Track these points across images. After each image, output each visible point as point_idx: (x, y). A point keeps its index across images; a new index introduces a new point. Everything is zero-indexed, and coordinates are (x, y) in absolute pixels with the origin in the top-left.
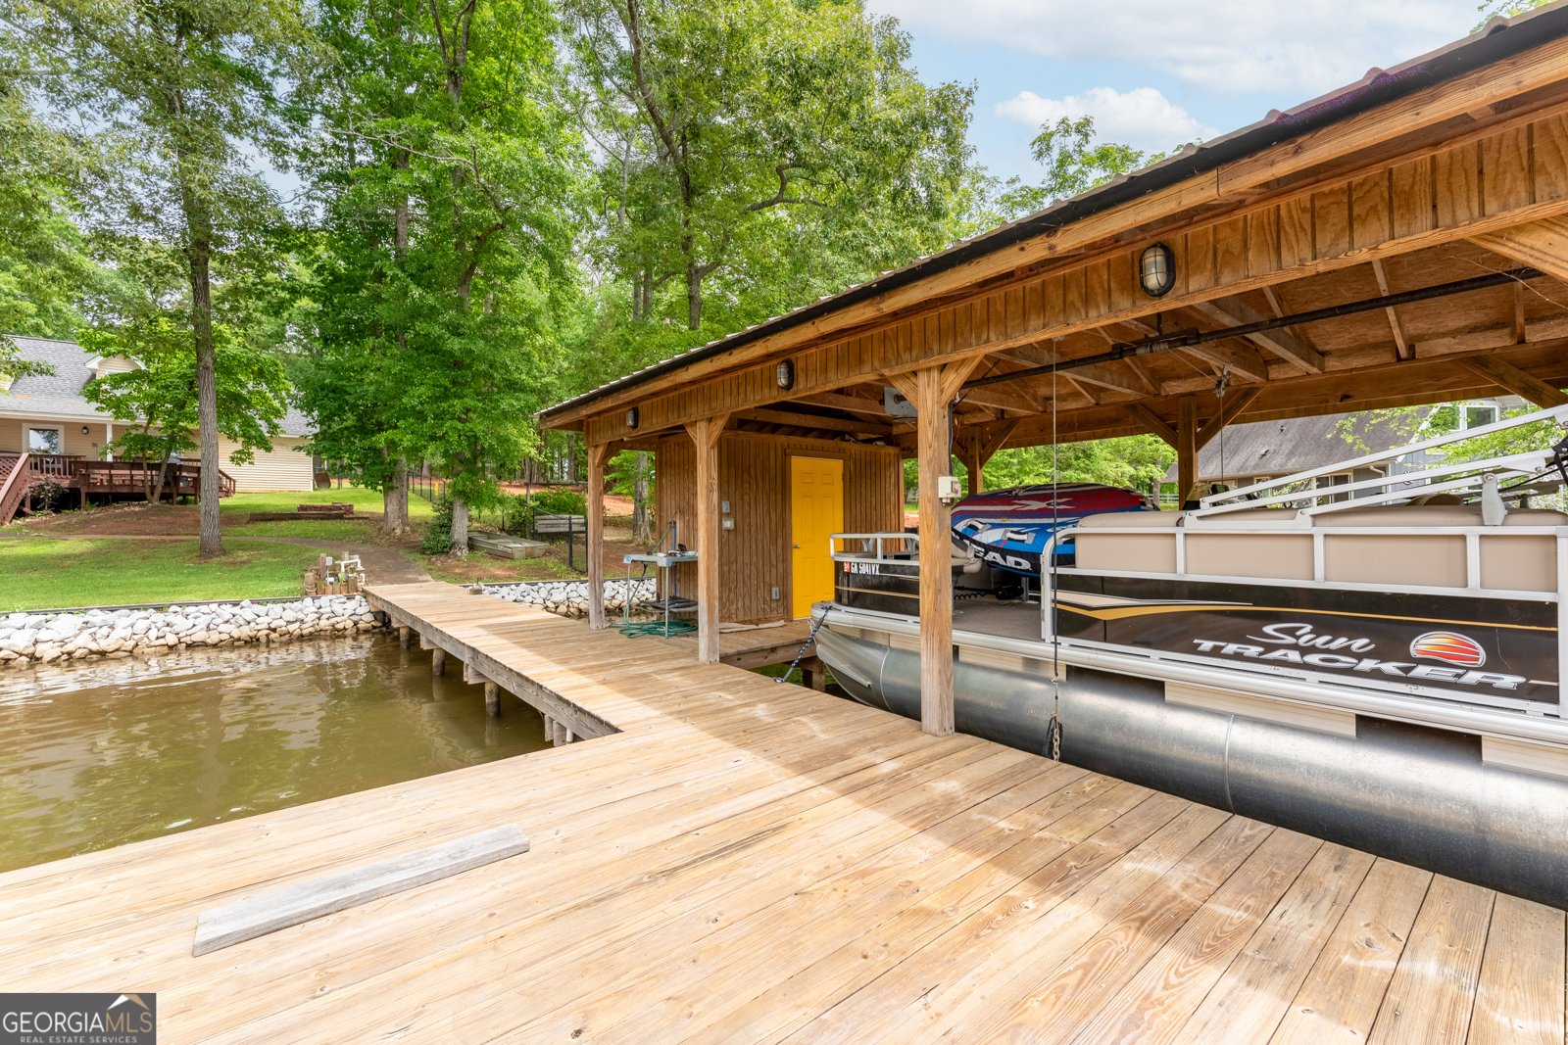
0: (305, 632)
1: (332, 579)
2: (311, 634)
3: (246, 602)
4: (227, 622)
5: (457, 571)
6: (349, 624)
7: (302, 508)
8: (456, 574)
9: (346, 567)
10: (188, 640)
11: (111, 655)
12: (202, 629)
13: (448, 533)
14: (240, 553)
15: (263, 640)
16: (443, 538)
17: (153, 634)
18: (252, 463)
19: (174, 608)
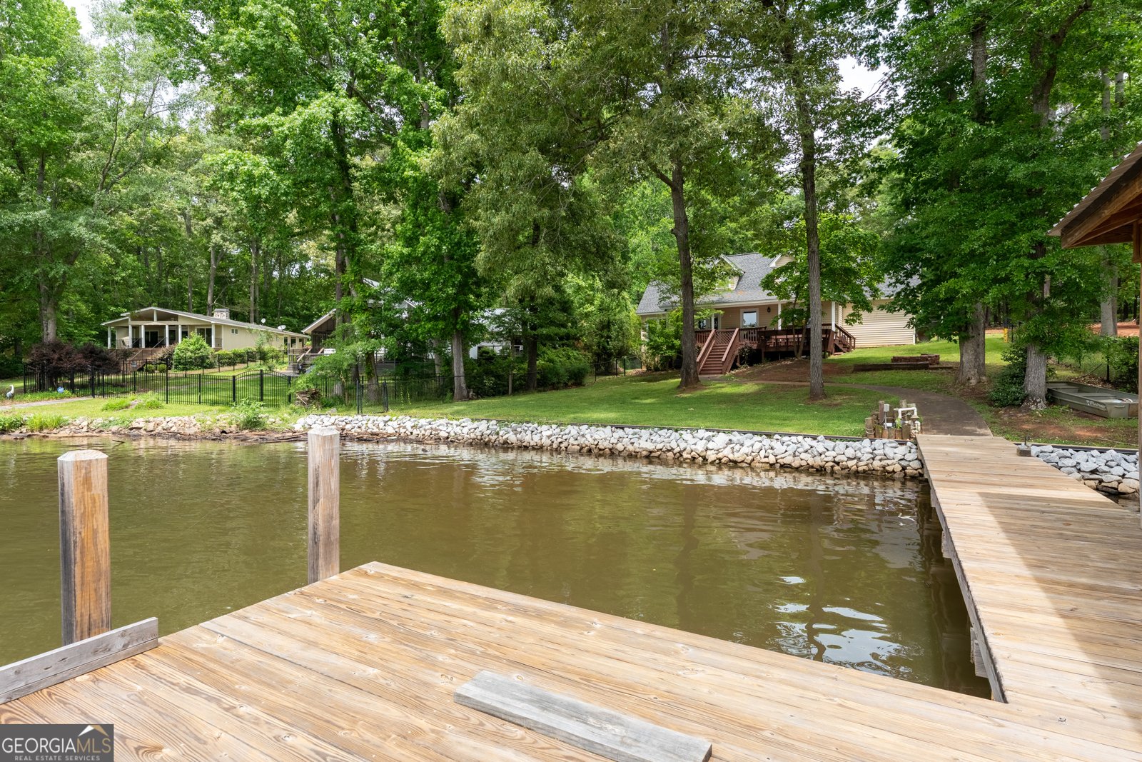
0: (860, 469)
1: (890, 425)
2: (864, 471)
3: (821, 438)
4: (806, 451)
5: (1026, 427)
6: (898, 468)
7: (895, 359)
8: (1022, 430)
9: (903, 413)
10: (781, 461)
11: (740, 465)
12: (790, 455)
13: (1020, 384)
14: (837, 397)
15: (829, 470)
16: (1014, 389)
17: (763, 453)
18: (861, 323)
19: (777, 436)
